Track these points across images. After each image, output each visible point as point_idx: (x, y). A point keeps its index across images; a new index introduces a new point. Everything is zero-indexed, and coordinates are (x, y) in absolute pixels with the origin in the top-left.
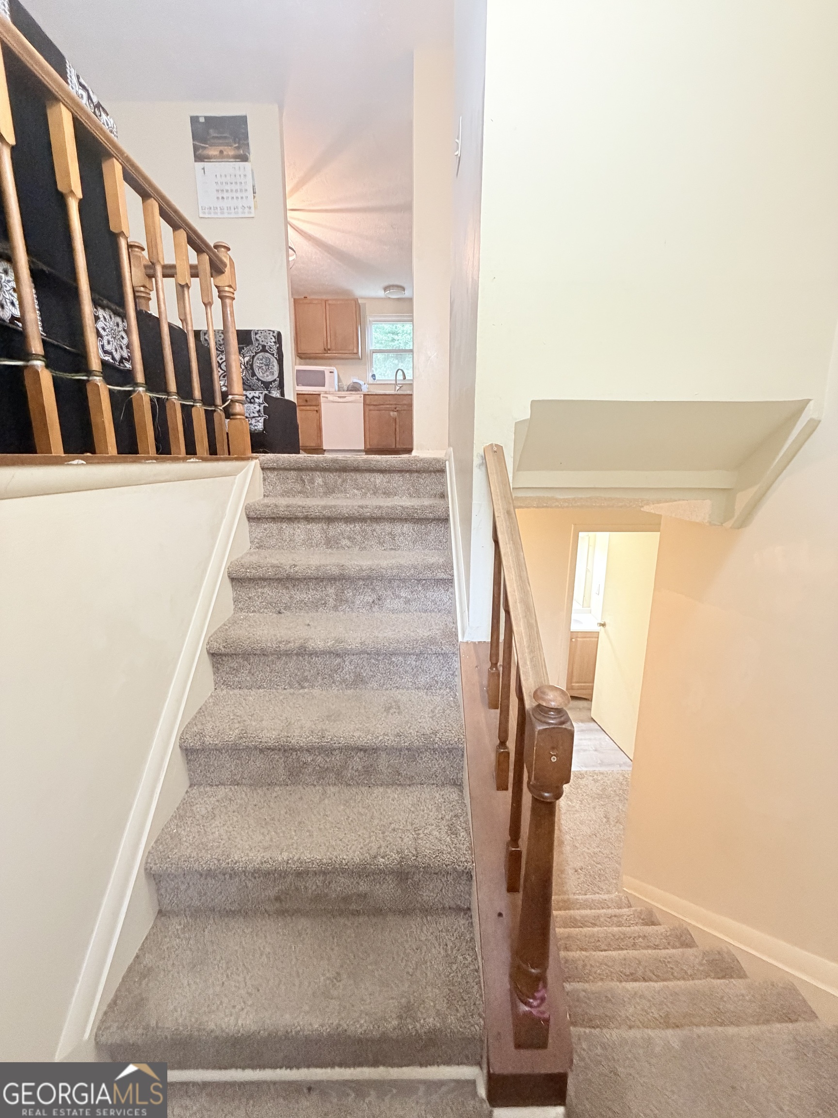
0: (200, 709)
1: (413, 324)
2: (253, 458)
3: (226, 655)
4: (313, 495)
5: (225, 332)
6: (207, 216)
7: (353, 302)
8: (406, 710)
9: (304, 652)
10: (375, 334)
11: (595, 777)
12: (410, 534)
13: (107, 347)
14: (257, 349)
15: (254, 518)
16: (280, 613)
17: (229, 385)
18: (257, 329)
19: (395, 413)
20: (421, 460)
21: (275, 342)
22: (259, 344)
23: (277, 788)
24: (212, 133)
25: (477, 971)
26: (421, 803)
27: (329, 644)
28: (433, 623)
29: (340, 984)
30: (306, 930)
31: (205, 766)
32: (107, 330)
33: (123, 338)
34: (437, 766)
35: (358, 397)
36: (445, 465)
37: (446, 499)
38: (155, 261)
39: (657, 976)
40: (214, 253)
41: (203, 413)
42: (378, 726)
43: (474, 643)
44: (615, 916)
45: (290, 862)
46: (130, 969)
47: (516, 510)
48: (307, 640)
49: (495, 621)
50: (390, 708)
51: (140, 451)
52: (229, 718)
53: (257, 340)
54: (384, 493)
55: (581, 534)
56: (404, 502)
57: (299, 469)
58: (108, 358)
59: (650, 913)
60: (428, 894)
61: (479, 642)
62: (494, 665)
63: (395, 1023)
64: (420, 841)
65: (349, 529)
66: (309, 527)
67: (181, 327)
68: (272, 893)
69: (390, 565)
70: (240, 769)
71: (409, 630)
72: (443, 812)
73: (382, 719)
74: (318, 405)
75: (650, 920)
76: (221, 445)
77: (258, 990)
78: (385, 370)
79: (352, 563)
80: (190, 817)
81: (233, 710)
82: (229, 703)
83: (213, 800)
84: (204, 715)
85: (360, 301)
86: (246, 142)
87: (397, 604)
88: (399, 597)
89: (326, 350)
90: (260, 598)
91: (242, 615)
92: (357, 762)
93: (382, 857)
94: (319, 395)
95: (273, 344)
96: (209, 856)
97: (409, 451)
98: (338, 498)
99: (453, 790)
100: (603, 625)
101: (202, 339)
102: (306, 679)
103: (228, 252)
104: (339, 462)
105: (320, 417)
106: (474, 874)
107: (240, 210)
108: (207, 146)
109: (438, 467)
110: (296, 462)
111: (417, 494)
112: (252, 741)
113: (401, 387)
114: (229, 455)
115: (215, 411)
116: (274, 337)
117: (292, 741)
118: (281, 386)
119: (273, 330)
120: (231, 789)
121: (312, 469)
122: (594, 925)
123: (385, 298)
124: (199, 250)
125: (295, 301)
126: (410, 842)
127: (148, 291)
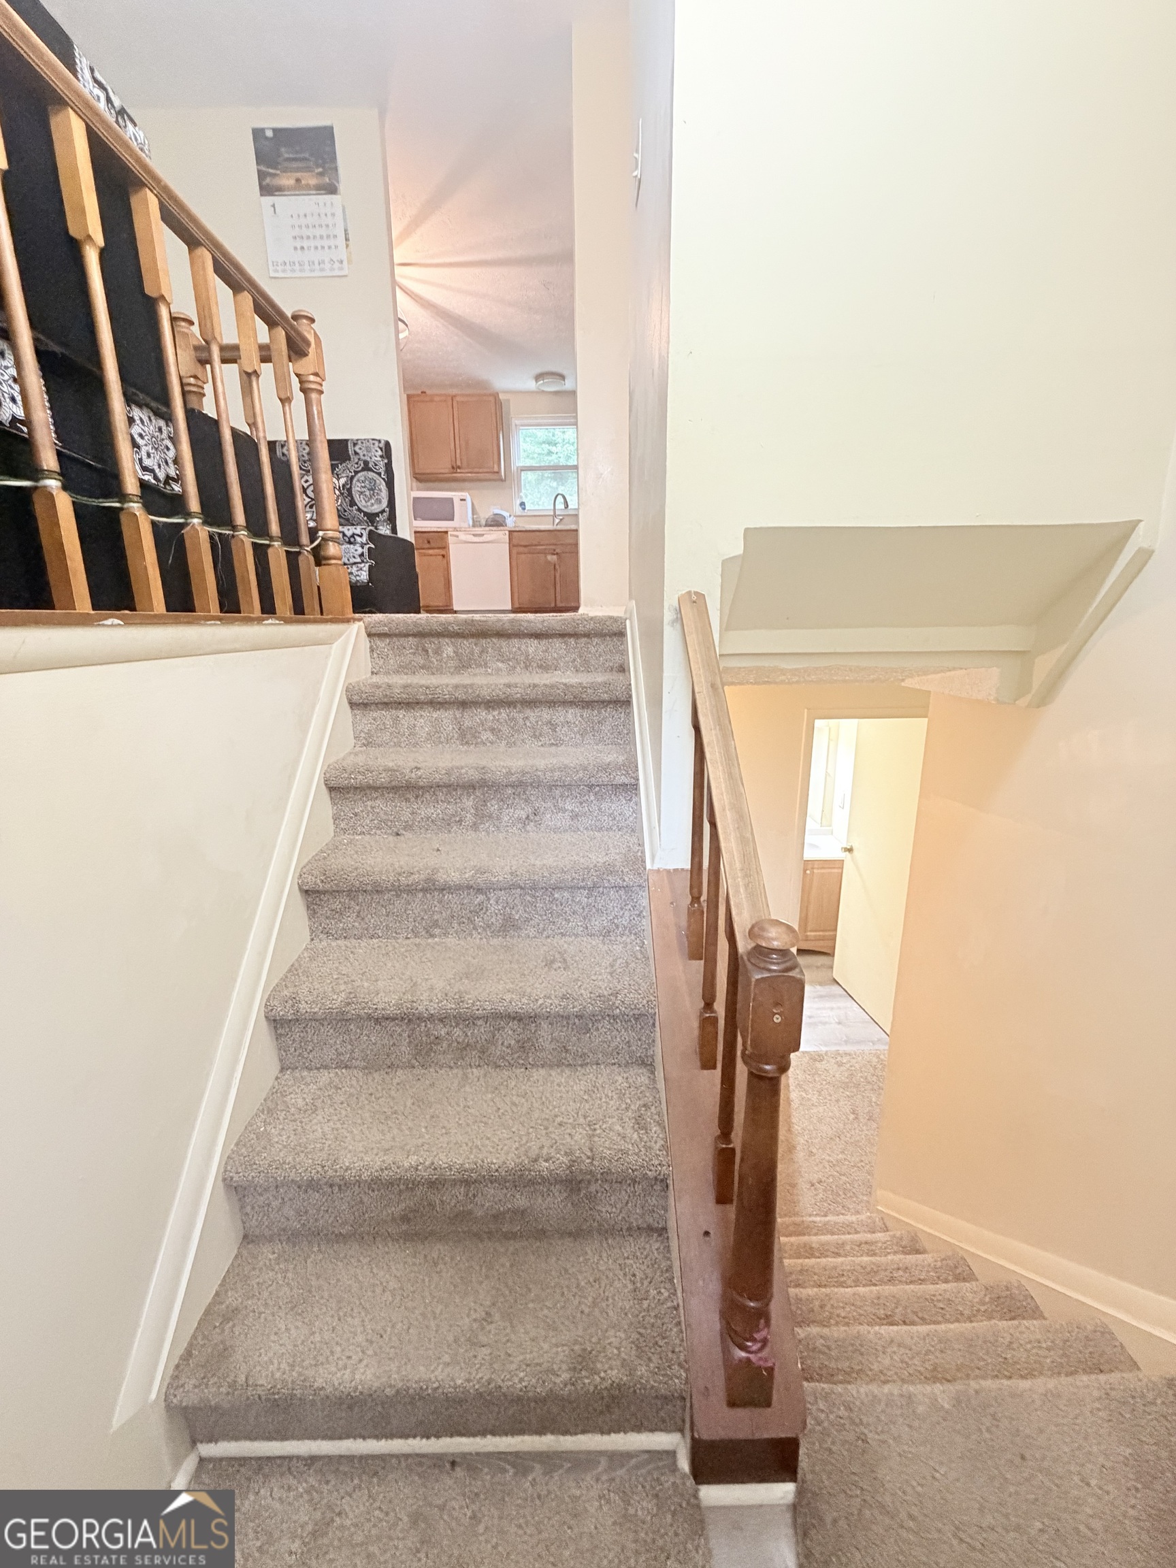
0: (292, 966)
1: (577, 428)
2: (355, 620)
3: (325, 892)
4: (439, 671)
5: (310, 443)
6: (281, 275)
7: (492, 399)
8: (575, 964)
9: (432, 887)
10: (523, 446)
11: (839, 1059)
12: (577, 723)
13: (147, 462)
14: (356, 466)
15: (359, 703)
16: (398, 834)
17: (319, 518)
18: (355, 437)
19: (555, 557)
20: (592, 619)
21: (381, 457)
22: (359, 459)
23: (399, 1072)
24: (285, 153)
25: (676, 1308)
26: (598, 1090)
27: (467, 876)
28: (611, 846)
29: (492, 1327)
30: (443, 1259)
31: (301, 1042)
32: (146, 438)
33: (168, 449)
34: (618, 1039)
35: (501, 535)
36: (625, 625)
37: (627, 673)
38: (209, 338)
39: (923, 1319)
40: (292, 327)
41: (283, 556)
42: (537, 985)
43: (668, 871)
44: (866, 1243)
45: (420, 1168)
46: (207, 1312)
47: (726, 688)
48: (435, 871)
49: (696, 839)
50: (552, 962)
51: (197, 609)
52: (332, 977)
53: (356, 453)
54: (540, 667)
55: (819, 723)
56: (568, 678)
57: (421, 634)
58: (148, 477)
59: (914, 1239)
60: (610, 1208)
61: (674, 870)
62: (696, 899)
63: (565, 1376)
64: (596, 1139)
65: (491, 718)
66: (435, 715)
67: (249, 434)
68: (397, 1210)
69: (550, 766)
70: (350, 1047)
71: (578, 855)
72: (628, 1101)
73: (543, 976)
74: (445, 547)
75: (913, 1247)
76: (310, 601)
77: (382, 1336)
78: (539, 496)
79: (497, 763)
80: (283, 1110)
81: (337, 968)
82: (331, 957)
83: (313, 1087)
84: (298, 974)
85: (501, 397)
86: (333, 166)
87: (562, 820)
88: (565, 811)
89: (455, 468)
90: (371, 815)
91: (346, 838)
92: (509, 1035)
93: (546, 1161)
94: (446, 532)
95: (379, 459)
96: (310, 1161)
97: (576, 609)
98: (475, 675)
99: (641, 1071)
100: (850, 850)
101: (279, 453)
102: (436, 924)
103: (312, 325)
104: (475, 623)
105: (448, 563)
106: (670, 1182)
107: (327, 266)
108: (278, 172)
109: (615, 628)
110: (415, 624)
111: (587, 667)
112: (364, 1009)
113: (561, 520)
114: (322, 613)
115: (299, 553)
116: (381, 449)
117: (420, 1008)
118: (392, 519)
119: (378, 438)
120: (337, 1073)
121: (439, 635)
122: (838, 1255)
123: (537, 392)
124: (271, 323)
125: (409, 397)
126: (583, 1141)
127: (200, 383)
